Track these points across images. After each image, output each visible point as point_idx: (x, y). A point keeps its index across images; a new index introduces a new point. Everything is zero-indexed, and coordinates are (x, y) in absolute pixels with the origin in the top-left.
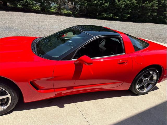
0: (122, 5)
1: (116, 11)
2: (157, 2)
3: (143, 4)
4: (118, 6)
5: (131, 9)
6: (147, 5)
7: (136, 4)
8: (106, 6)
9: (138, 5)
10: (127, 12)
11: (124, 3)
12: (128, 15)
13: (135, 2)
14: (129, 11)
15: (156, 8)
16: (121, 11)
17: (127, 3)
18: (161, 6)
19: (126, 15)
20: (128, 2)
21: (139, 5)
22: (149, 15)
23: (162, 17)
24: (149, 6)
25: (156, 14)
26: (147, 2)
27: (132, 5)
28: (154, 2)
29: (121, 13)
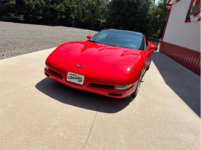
0: (32, 5)
1: (26, 12)
2: (64, 5)
3: (52, 6)
4: (28, 5)
5: (41, 10)
6: (56, 7)
7: (45, 5)
8: (13, 4)
9: (47, 7)
10: (38, 14)
11: (35, 2)
12: (41, 17)
13: (44, 2)
14: (40, 12)
15: (64, 10)
16: (32, 12)
17: (36, 3)
18: (67, 9)
19: (38, 17)
20: (38, 2)
21: (49, 6)
22: (59, 18)
23: (70, 20)
24: (58, 9)
25: (65, 17)
26: (55, 4)
27: (41, 5)
28: (61, 4)
29: (31, 14)
